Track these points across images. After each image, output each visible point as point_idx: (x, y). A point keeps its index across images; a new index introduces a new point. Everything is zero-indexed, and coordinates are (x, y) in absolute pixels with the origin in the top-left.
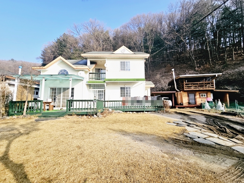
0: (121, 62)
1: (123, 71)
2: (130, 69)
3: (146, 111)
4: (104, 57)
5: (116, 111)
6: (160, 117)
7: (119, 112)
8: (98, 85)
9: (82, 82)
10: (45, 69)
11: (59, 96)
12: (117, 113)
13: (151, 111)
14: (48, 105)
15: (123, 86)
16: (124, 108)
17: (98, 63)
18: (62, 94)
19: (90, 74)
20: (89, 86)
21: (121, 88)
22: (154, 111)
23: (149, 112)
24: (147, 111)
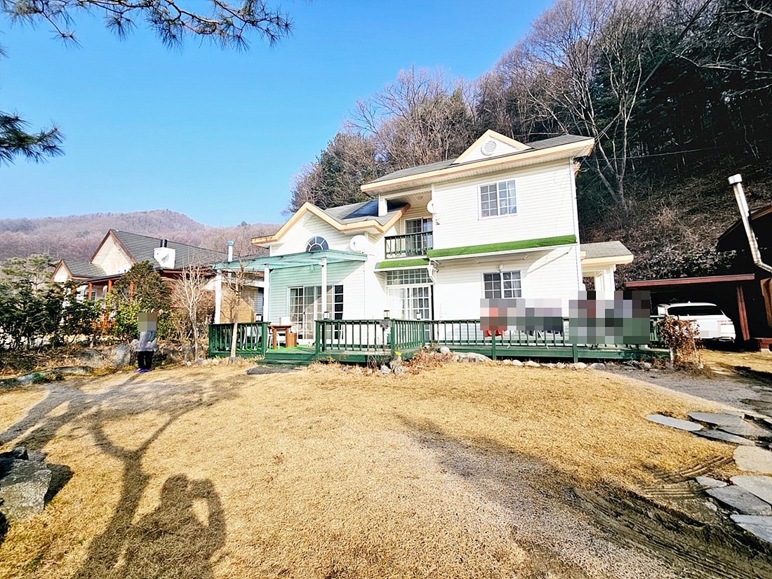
0: (483, 189)
1: (490, 217)
2: (515, 208)
3: (580, 360)
4: (427, 182)
5: (463, 355)
6: (630, 388)
7: (474, 360)
8: (412, 271)
9: (361, 267)
10: (276, 240)
11: (309, 310)
12: (466, 363)
13: (602, 361)
14: (284, 332)
15: (492, 270)
16: (494, 346)
17: (413, 204)
18: (316, 302)
19: (388, 241)
20: (388, 276)
21: (487, 277)
22: (620, 361)
23: (594, 364)
24: (587, 361)
